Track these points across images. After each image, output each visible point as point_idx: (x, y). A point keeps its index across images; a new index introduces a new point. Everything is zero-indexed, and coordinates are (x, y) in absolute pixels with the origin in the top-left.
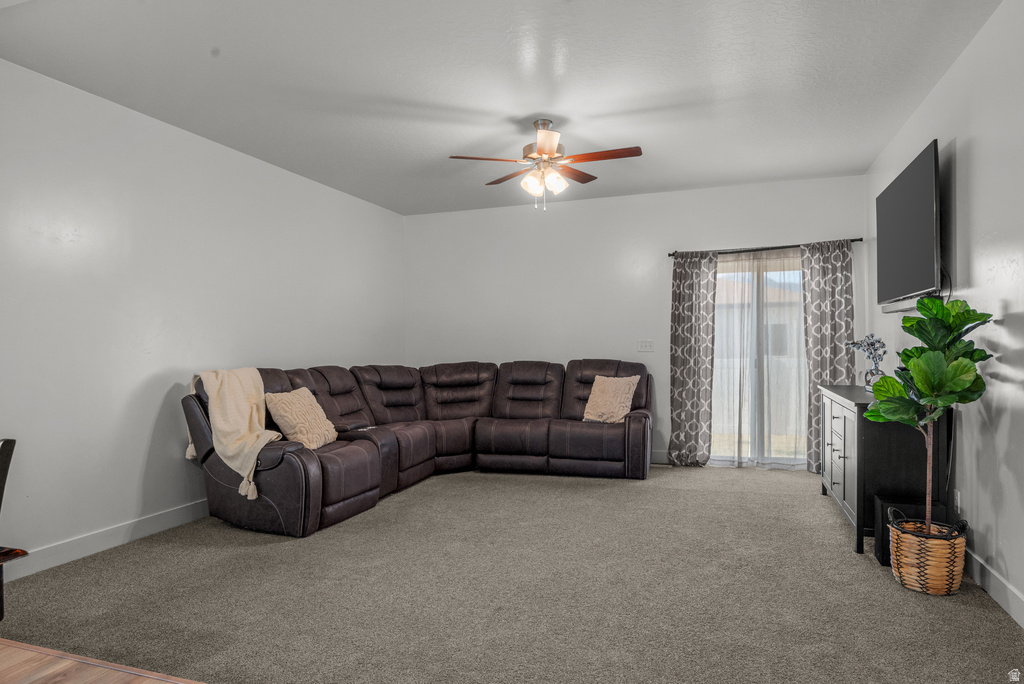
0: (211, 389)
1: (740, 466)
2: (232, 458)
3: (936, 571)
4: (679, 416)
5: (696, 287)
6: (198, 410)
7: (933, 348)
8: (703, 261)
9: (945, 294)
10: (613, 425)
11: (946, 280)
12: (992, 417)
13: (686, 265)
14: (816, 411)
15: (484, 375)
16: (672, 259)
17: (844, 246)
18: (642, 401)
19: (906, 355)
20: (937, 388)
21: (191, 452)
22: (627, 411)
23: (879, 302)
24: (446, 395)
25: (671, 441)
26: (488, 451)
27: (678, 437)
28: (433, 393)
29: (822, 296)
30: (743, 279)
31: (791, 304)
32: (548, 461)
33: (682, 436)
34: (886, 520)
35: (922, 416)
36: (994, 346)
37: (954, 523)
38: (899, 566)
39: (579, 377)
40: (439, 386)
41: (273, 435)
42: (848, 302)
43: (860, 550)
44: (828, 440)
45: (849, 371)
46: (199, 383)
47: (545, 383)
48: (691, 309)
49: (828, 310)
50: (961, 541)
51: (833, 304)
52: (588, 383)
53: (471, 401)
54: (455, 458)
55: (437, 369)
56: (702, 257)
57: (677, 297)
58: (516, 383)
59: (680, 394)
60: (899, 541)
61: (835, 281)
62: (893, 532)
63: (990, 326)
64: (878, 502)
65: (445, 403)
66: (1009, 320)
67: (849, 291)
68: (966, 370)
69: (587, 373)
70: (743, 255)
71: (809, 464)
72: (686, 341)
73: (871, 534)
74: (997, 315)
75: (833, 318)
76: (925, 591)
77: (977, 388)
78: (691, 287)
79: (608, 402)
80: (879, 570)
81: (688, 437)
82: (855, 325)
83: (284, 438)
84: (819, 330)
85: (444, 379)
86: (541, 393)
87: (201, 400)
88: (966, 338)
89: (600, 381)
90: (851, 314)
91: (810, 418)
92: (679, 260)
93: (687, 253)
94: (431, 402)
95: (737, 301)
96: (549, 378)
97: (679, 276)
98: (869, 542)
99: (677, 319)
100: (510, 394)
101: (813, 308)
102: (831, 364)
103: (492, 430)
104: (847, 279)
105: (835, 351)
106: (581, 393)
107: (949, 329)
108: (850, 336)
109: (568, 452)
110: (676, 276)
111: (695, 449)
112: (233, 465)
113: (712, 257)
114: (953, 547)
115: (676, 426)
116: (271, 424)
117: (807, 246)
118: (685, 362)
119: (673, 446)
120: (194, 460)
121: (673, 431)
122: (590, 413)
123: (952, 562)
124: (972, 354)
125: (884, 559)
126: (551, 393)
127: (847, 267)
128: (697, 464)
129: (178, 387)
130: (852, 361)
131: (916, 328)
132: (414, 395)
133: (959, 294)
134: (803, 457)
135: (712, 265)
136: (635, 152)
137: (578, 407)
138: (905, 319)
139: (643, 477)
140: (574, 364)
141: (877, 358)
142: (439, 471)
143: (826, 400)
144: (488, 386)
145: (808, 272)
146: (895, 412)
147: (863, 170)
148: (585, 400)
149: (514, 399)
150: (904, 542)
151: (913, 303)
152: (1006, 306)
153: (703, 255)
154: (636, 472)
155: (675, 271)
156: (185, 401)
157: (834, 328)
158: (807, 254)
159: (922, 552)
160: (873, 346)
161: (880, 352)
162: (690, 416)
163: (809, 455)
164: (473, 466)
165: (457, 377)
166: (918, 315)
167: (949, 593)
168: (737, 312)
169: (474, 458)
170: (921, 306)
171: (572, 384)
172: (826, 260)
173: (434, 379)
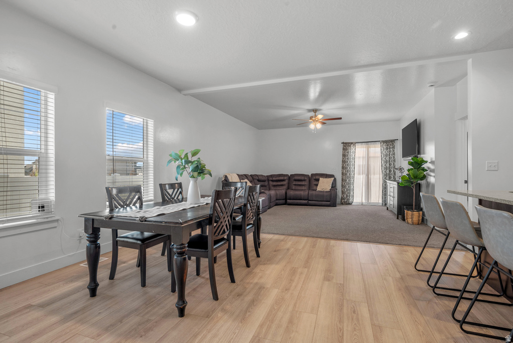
1: (362, 205)
3: (415, 219)
4: (344, 190)
5: (349, 152)
7: (415, 169)
9: (419, 156)
10: (326, 192)
11: (419, 153)
12: (428, 184)
13: (346, 146)
14: (385, 188)
15: (285, 178)
16: (342, 144)
17: (393, 141)
18: (334, 186)
19: (409, 170)
20: (416, 177)
22: (330, 188)
23: (403, 157)
24: (275, 183)
25: (342, 197)
26: (290, 199)
27: (344, 196)
28: (271, 183)
29: (386, 155)
30: (363, 150)
31: (377, 157)
32: (308, 202)
33: (345, 196)
34: (404, 209)
35: (412, 184)
36: (429, 168)
37: (419, 209)
38: (407, 219)
39: (314, 179)
40: (272, 181)
42: (394, 157)
43: (398, 218)
44: (389, 194)
45: (394, 177)
46: (226, 177)
47: (304, 180)
48: (348, 159)
49: (388, 159)
50: (421, 212)
51: (389, 158)
53: (282, 185)
54: (281, 201)
55: (271, 176)
56: (351, 144)
57: (344, 155)
58: (295, 180)
59: (345, 184)
60: (407, 213)
61: (390, 151)
62: (406, 211)
63: (428, 163)
64: (402, 206)
65: (274, 186)
66: (432, 162)
67: (394, 154)
68: (422, 173)
69: (317, 177)
70: (363, 143)
71: (382, 204)
72: (346, 168)
73: (401, 215)
74: (429, 161)
75: (389, 162)
76: (413, 224)
77: (424, 177)
78: (348, 152)
79: (324, 185)
80: (403, 222)
81: (347, 196)
82: (396, 164)
84: (385, 165)
85: (274, 179)
86: (303, 183)
88: (423, 166)
89: (321, 179)
90: (394, 161)
91: (383, 190)
92: (344, 144)
93: (347, 143)
94: (271, 186)
95: (361, 156)
96: (306, 179)
97: (345, 149)
98: (400, 216)
99: (344, 162)
100: (294, 183)
101: (384, 159)
102: (389, 175)
103: (291, 193)
104: (394, 151)
105: (390, 171)
106: (316, 183)
107: (419, 164)
108: (394, 167)
109: (314, 199)
110: (343, 149)
111: (349, 200)
113: (354, 144)
114: (419, 213)
115: (343, 193)
117: (382, 141)
118: (346, 174)
119: (342, 198)
121: (342, 194)
122: (319, 188)
123: (419, 217)
124: (424, 170)
125: (404, 220)
127: (394, 147)
128: (349, 204)
130: (395, 174)
131: (411, 164)
132: (266, 183)
133: (422, 156)
134: (381, 201)
135: (354, 146)
136: (341, 118)
137: (315, 188)
138: (409, 162)
139: (336, 206)
140: (312, 175)
141: (402, 173)
142: (277, 205)
143: (388, 184)
144: (287, 181)
145: (382, 148)
146: (406, 183)
147: (398, 120)
148: (317, 185)
149: (295, 185)
150: (408, 213)
151: (410, 158)
152: (431, 159)
154: (334, 205)
157: (390, 165)
158: (382, 144)
159: (412, 215)
160: (401, 169)
161: (403, 171)
162: (347, 190)
163: (382, 201)
164: (286, 204)
165: (278, 178)
166: (412, 161)
167: (418, 224)
168: (361, 159)
169: (286, 201)
170: (412, 159)
171: (312, 181)
172: (387, 145)
173: (271, 179)
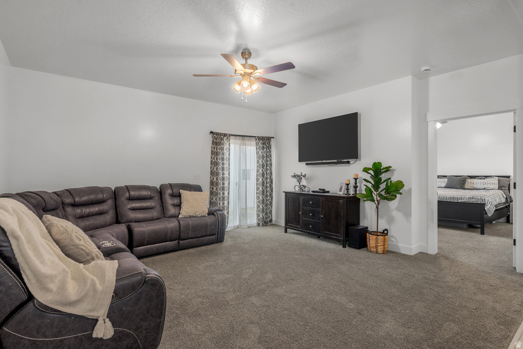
5: (222, 149)
8: (225, 138)
10: (208, 217)
13: (218, 139)
15: (107, 196)
16: (212, 135)
17: (269, 139)
23: (299, 162)
24: (82, 211)
26: (143, 245)
32: (179, 243)
39: (170, 193)
42: (271, 160)
43: (345, 247)
47: (148, 198)
48: (220, 159)
52: (178, 196)
53: (101, 213)
56: (224, 136)
57: (214, 153)
58: (133, 199)
59: (216, 199)
61: (266, 152)
65: (82, 218)
69: (176, 190)
70: (238, 137)
71: (258, 223)
72: (218, 174)
78: (220, 149)
86: (150, 204)
92: (215, 135)
93: (219, 133)
96: (150, 194)
97: (215, 143)
99: (213, 163)
100: (129, 206)
101: (260, 162)
103: (144, 231)
104: (270, 151)
106: (175, 202)
110: (213, 143)
113: (228, 136)
117: (258, 137)
118: (218, 184)
126: (155, 204)
127: (270, 147)
135: (228, 140)
137: (175, 211)
139: (223, 241)
140: (163, 186)
144: (109, 203)
145: (258, 148)
148: (179, 206)
149: (133, 209)
153: (225, 135)
154: (221, 239)
155: (213, 140)
158: (258, 140)
172: (264, 144)
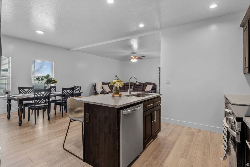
0: (96, 84)
2: (98, 92)
6: (95, 87)
15: (133, 84)
21: (94, 91)
41: (103, 90)
46: (95, 84)
52: (146, 86)
55: (126, 83)
58: (137, 85)
69: (147, 84)
79: (148, 88)
83: (104, 90)
86: (140, 87)
87: (95, 85)
89: (148, 86)
94: (125, 88)
96: (142, 85)
112: (98, 93)
116: (103, 88)
120: (94, 92)
122: (146, 90)
126: (142, 87)
129: (93, 84)
136: (144, 57)
137: (144, 89)
140: (145, 83)
144: (133, 86)
149: (136, 88)
156: (94, 86)
171: (145, 86)
173: (126, 85)
